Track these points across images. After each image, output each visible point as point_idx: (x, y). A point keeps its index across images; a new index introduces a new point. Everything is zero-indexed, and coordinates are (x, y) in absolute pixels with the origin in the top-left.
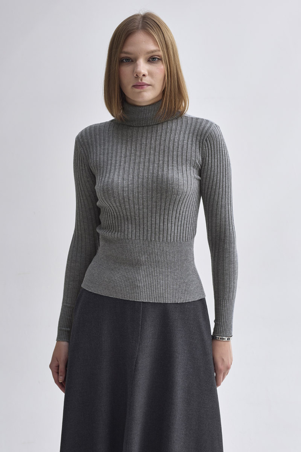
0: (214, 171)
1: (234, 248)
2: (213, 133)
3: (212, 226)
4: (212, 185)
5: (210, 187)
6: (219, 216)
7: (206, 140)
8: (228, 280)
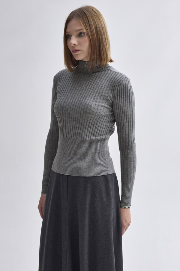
0: (121, 105)
1: (134, 152)
2: (122, 82)
3: (121, 138)
4: (120, 114)
5: (119, 115)
6: (124, 132)
7: (117, 86)
8: (130, 171)
